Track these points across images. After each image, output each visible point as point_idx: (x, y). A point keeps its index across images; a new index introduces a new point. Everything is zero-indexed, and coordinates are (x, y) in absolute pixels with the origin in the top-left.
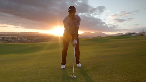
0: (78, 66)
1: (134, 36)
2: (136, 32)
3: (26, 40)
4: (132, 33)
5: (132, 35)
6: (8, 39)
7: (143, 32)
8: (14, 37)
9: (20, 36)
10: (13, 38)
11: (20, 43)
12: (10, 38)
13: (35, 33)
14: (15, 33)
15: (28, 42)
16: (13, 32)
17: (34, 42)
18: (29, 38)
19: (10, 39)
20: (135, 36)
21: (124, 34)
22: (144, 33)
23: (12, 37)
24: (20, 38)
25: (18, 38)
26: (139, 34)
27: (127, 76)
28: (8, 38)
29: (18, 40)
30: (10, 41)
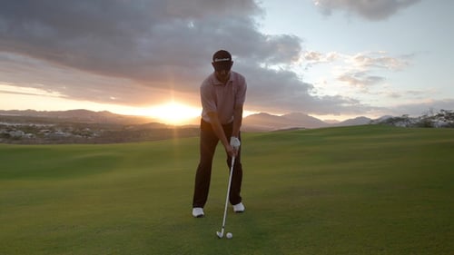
1: (404, 126)
2: (410, 117)
3: (69, 134)
4: (398, 119)
5: (398, 124)
6: (11, 133)
7: (430, 115)
8: (31, 125)
9: (52, 123)
10: (28, 130)
11: (50, 143)
12: (18, 128)
13: (100, 112)
14: (34, 111)
15: (75, 142)
16: (29, 110)
17: (95, 143)
18: (78, 130)
19: (19, 133)
20: (407, 126)
21: (372, 121)
22: (433, 118)
23: (23, 125)
24: (51, 128)
25: (42, 128)
26: (418, 121)
27: (382, 250)
28: (9, 129)
29: (42, 134)
30: (17, 139)
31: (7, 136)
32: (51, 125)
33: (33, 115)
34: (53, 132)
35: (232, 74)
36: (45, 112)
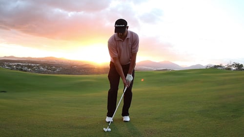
0: (124, 120)
3: (46, 70)
10: (29, 67)
12: (25, 66)
14: (31, 58)
18: (49, 68)
19: (26, 68)
24: (38, 66)
25: (34, 66)
28: (22, 66)
29: (34, 69)
30: (25, 71)
31: (21, 70)
32: (38, 65)
33: (31, 60)
34: (39, 68)
35: (129, 33)
36: (35, 58)
